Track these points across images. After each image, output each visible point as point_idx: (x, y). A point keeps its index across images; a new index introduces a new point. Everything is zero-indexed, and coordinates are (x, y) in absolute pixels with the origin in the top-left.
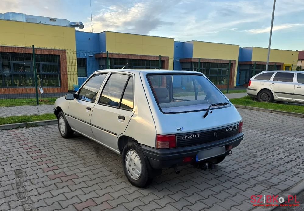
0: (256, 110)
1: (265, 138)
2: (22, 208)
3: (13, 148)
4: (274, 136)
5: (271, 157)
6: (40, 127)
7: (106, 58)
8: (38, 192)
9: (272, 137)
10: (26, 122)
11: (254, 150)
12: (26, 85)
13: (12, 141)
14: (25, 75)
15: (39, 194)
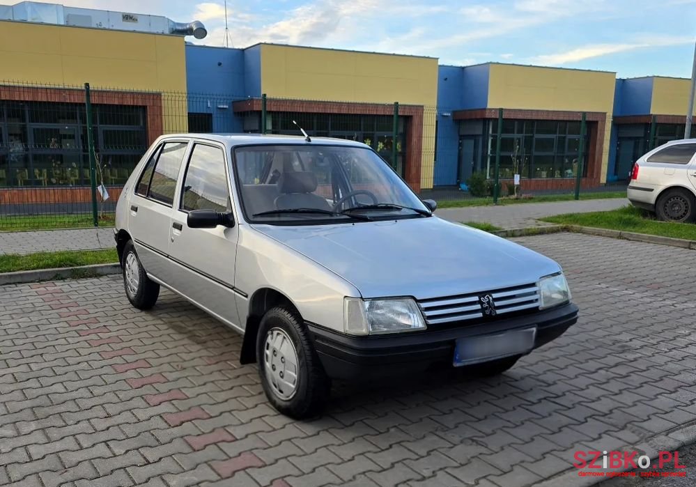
0: (650, 240)
1: (659, 309)
2: (74, 440)
3: (44, 322)
4: (685, 304)
5: (666, 352)
6: (104, 279)
7: (260, 112)
8: (106, 411)
9: (679, 306)
10: (71, 266)
11: (625, 337)
12: (64, 181)
13: (42, 308)
14: (60, 158)
15: (109, 416)
